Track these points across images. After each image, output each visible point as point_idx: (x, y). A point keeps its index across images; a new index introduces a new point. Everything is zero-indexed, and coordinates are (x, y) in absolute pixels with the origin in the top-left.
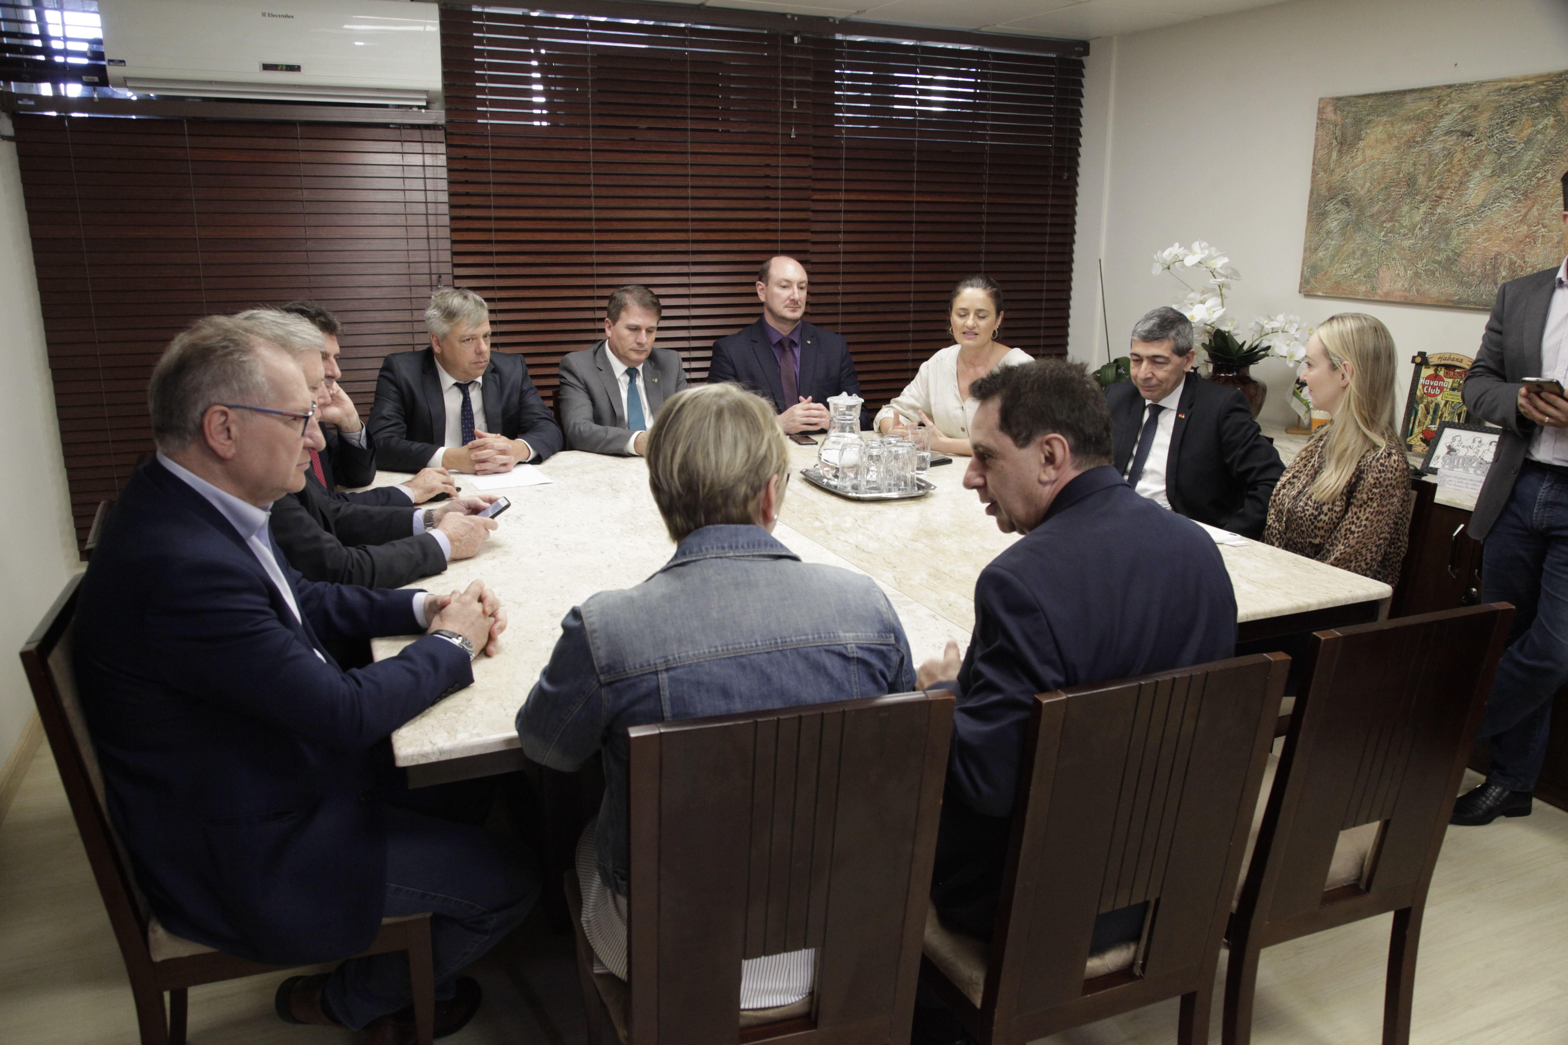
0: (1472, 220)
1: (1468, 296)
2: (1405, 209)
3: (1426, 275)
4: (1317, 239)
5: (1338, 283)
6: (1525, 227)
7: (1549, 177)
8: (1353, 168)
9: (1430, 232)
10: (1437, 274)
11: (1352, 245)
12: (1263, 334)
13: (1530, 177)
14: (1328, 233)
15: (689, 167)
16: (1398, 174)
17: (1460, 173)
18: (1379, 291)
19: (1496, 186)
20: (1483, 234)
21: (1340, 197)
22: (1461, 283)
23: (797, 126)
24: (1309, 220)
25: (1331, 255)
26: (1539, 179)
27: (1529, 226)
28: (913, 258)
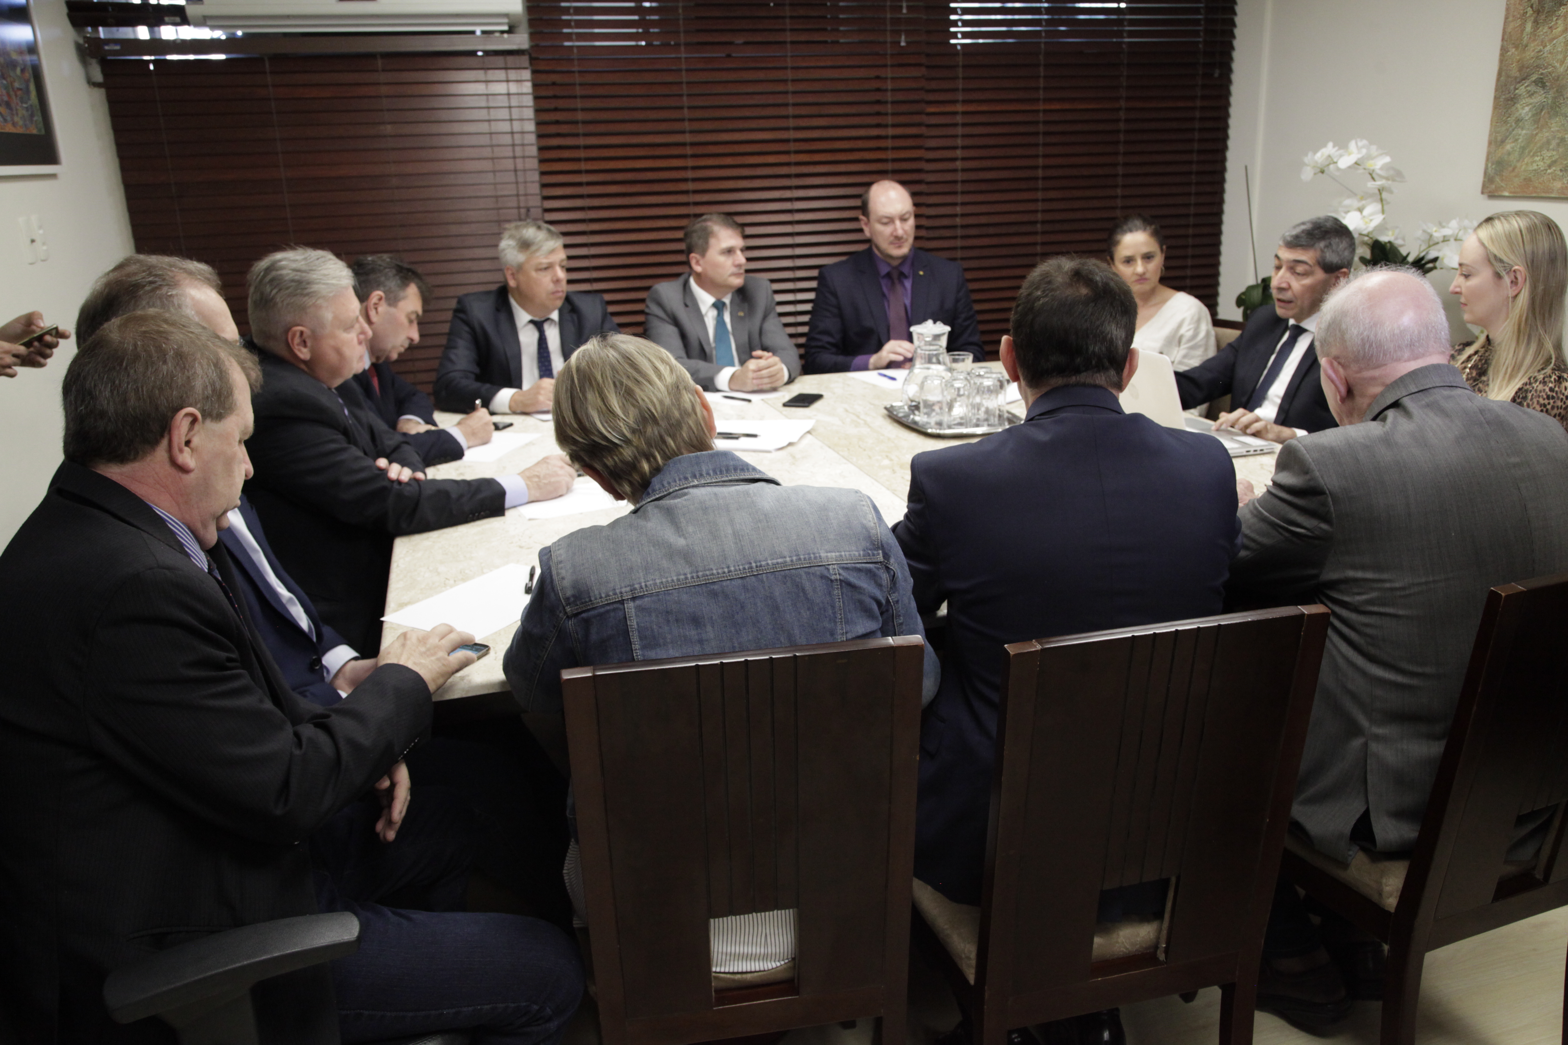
4: (1504, 129)
8: (1551, 40)
11: (1547, 134)
12: (1432, 244)
14: (1518, 121)
21: (1534, 77)
23: (907, 32)
24: (1496, 107)
25: (1521, 147)
28: (1040, 173)
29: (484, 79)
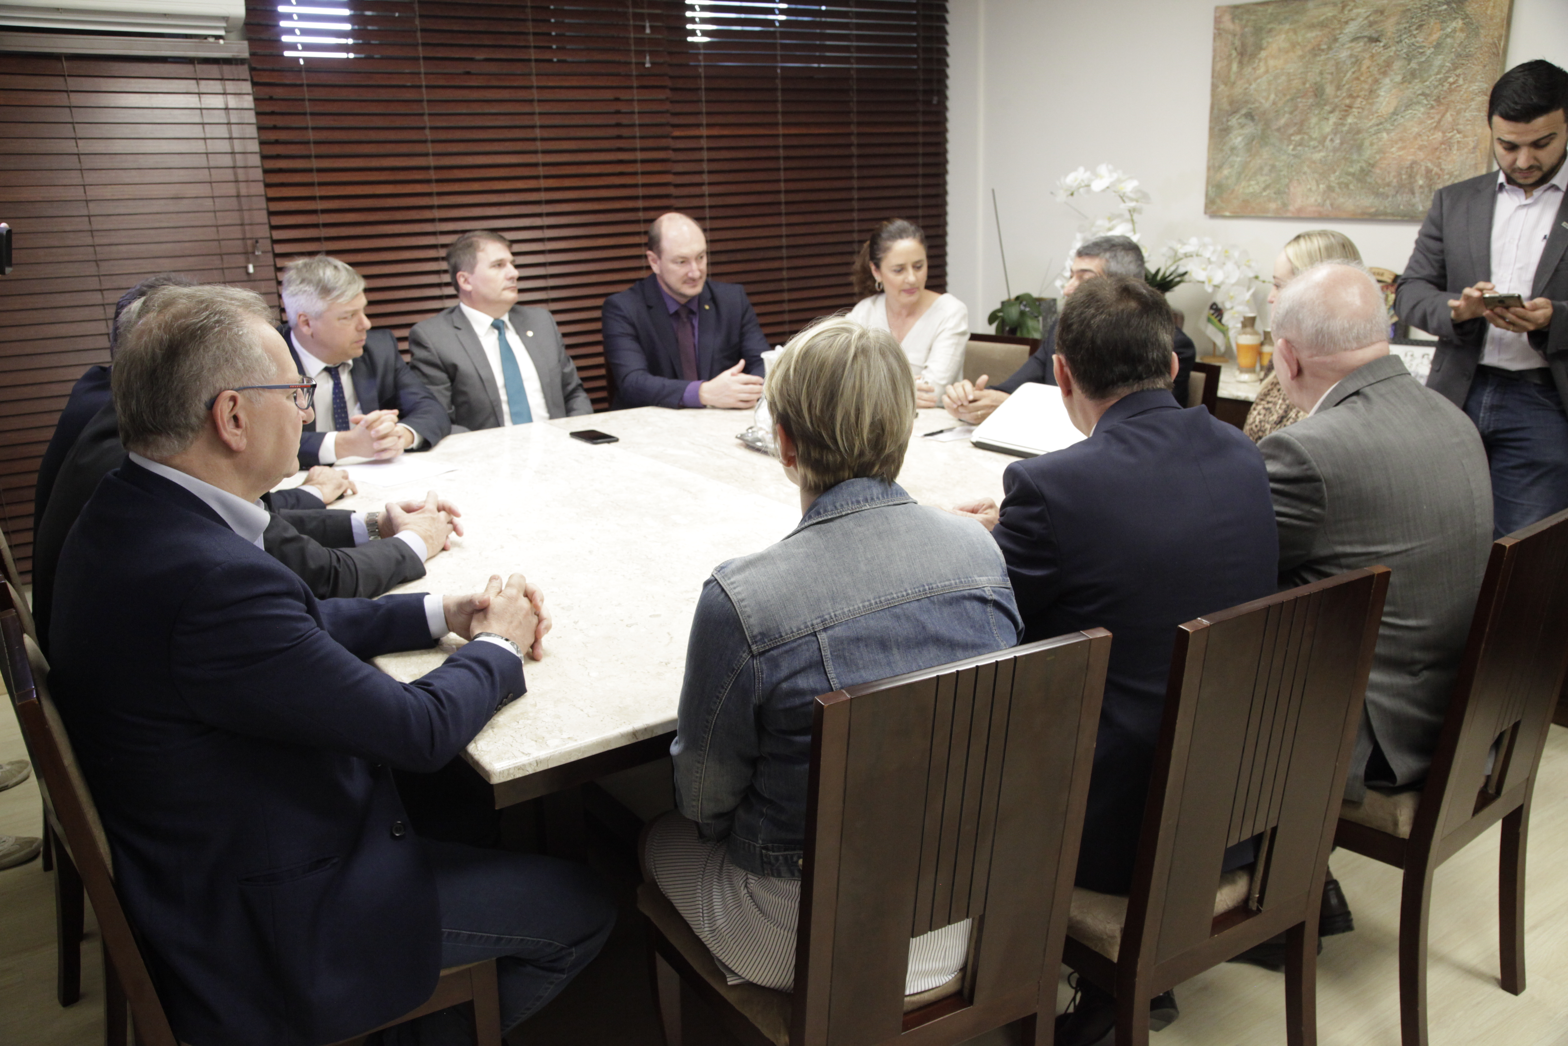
0: (1385, 129)
1: (1385, 207)
2: (1314, 120)
3: (1340, 188)
4: (1220, 156)
5: (1246, 202)
6: (1440, 134)
7: (1461, 82)
8: (1256, 79)
9: (1342, 143)
10: (1351, 187)
11: (1259, 161)
12: (1176, 259)
13: (1441, 82)
14: (1233, 149)
15: (536, 104)
16: (1304, 84)
17: (1370, 80)
18: (1291, 208)
19: (1408, 93)
20: (1396, 143)
21: (1244, 111)
22: (1377, 194)
23: (651, 53)
24: (1211, 136)
25: (1237, 173)
26: (1451, 84)
27: (1444, 133)
28: (783, 198)
29: (197, 91)
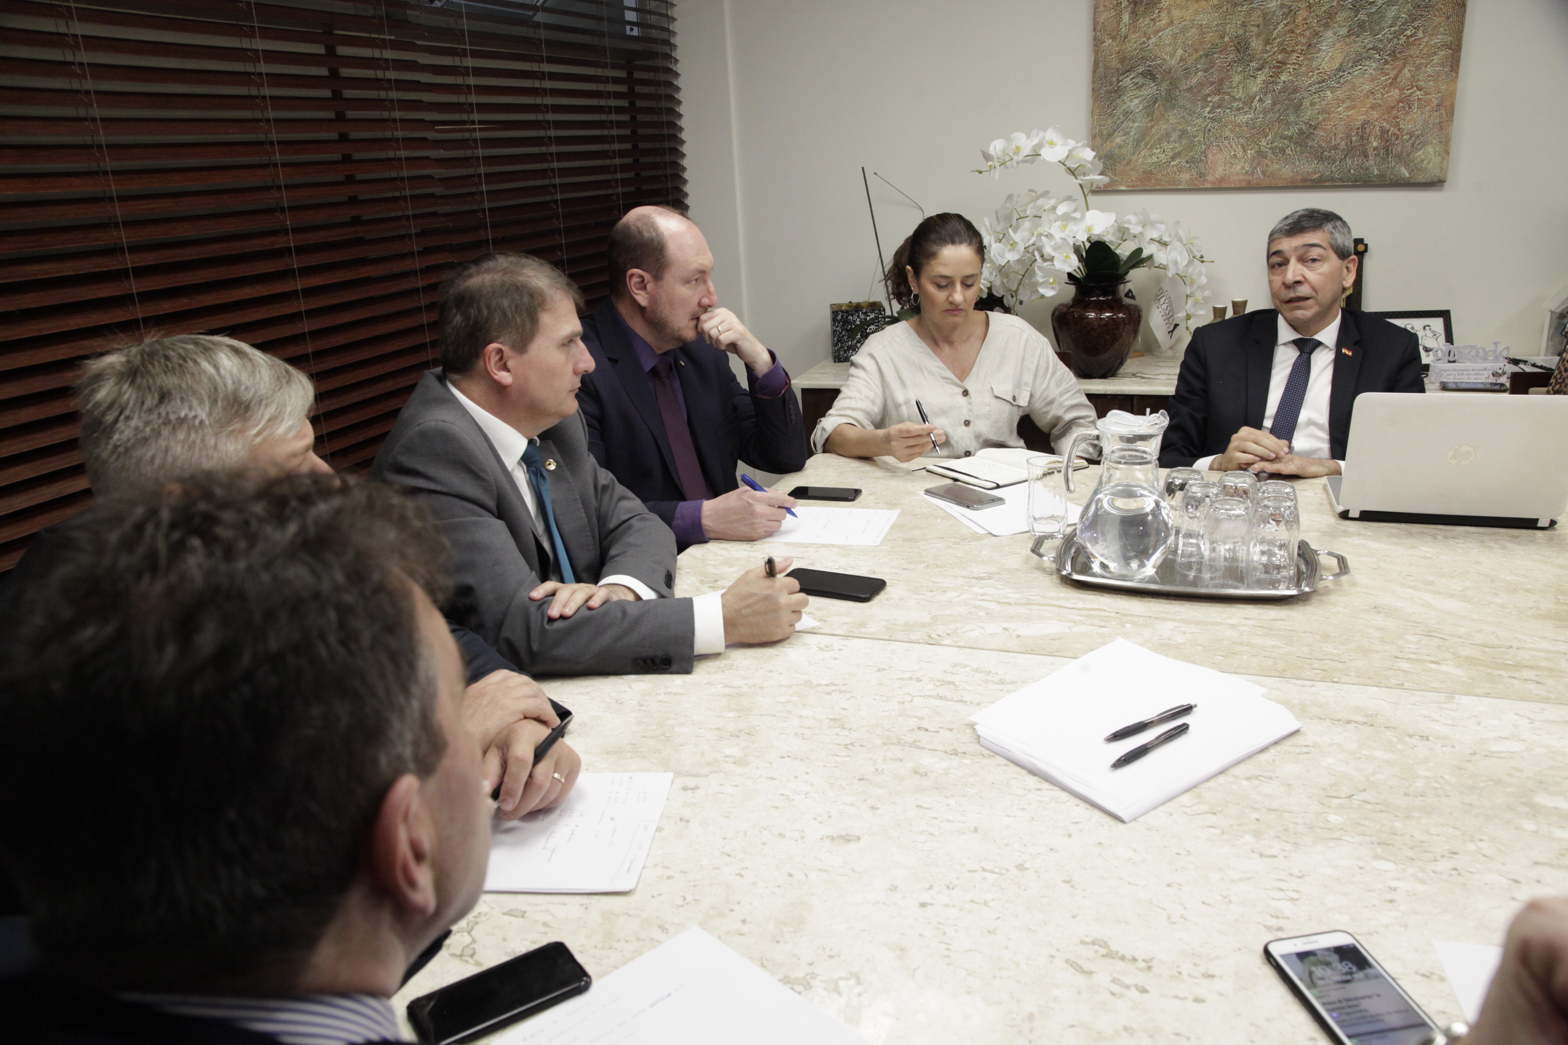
0: (1329, 87)
1: (1332, 172)
2: (1237, 79)
3: (1273, 153)
4: (1110, 121)
5: (1148, 174)
6: (1397, 91)
7: (1420, 34)
8: (1156, 33)
9: (1274, 104)
10: (1288, 151)
11: (1165, 126)
13: (1397, 35)
14: (1126, 113)
16: (1222, 37)
17: (1307, 33)
18: (1210, 178)
19: (1356, 47)
20: (1343, 102)
21: (1140, 69)
22: (1321, 159)
24: (1096, 99)
25: (1134, 140)
26: (1408, 37)
27: (1401, 90)
